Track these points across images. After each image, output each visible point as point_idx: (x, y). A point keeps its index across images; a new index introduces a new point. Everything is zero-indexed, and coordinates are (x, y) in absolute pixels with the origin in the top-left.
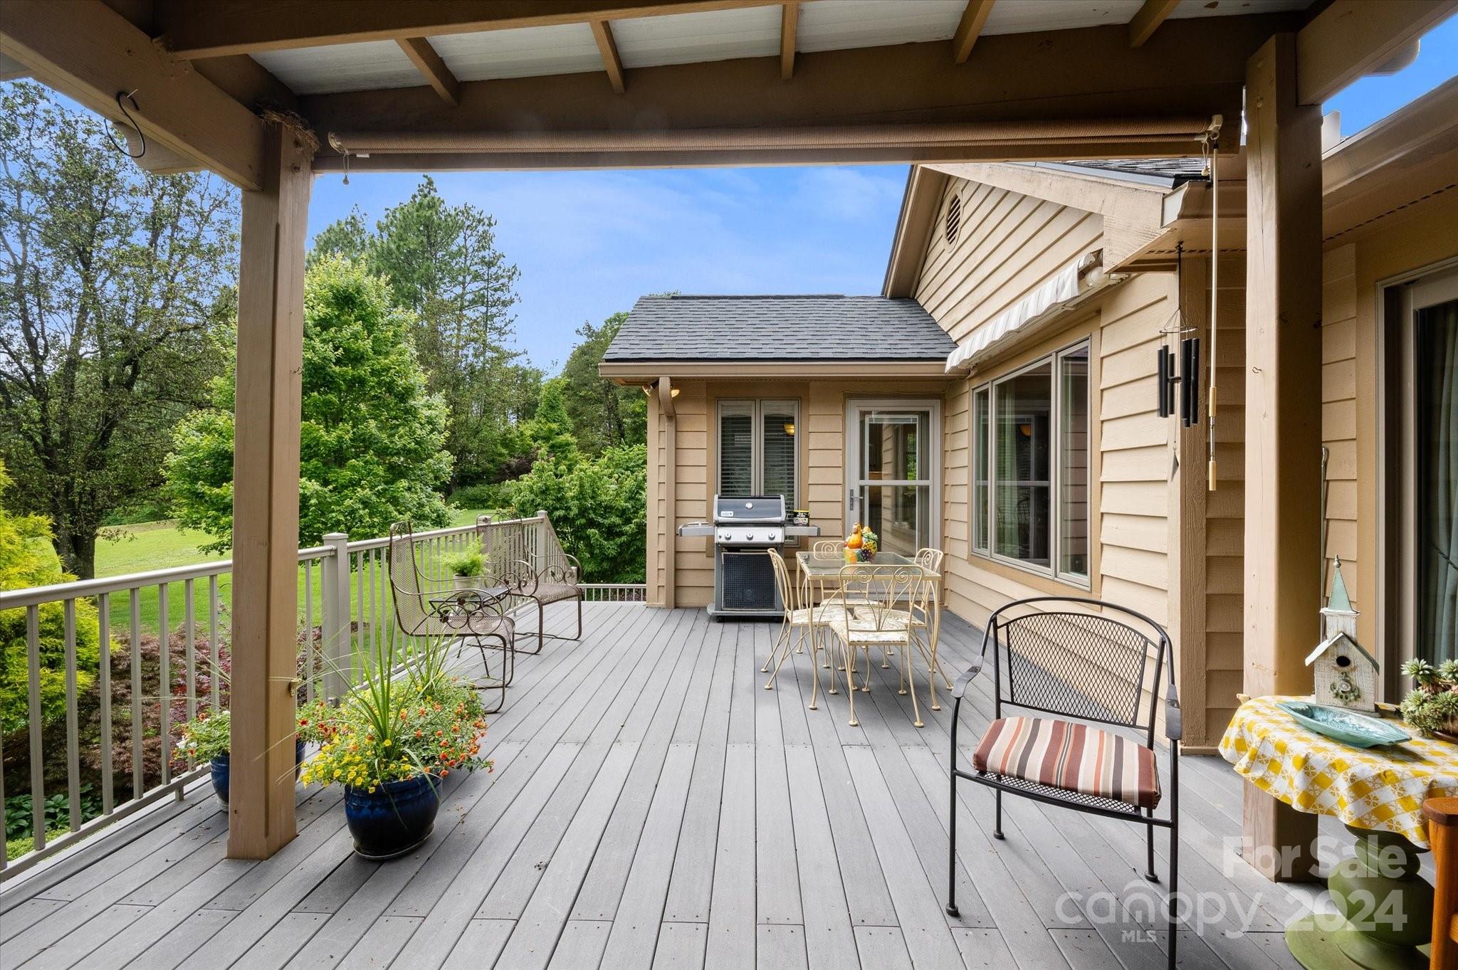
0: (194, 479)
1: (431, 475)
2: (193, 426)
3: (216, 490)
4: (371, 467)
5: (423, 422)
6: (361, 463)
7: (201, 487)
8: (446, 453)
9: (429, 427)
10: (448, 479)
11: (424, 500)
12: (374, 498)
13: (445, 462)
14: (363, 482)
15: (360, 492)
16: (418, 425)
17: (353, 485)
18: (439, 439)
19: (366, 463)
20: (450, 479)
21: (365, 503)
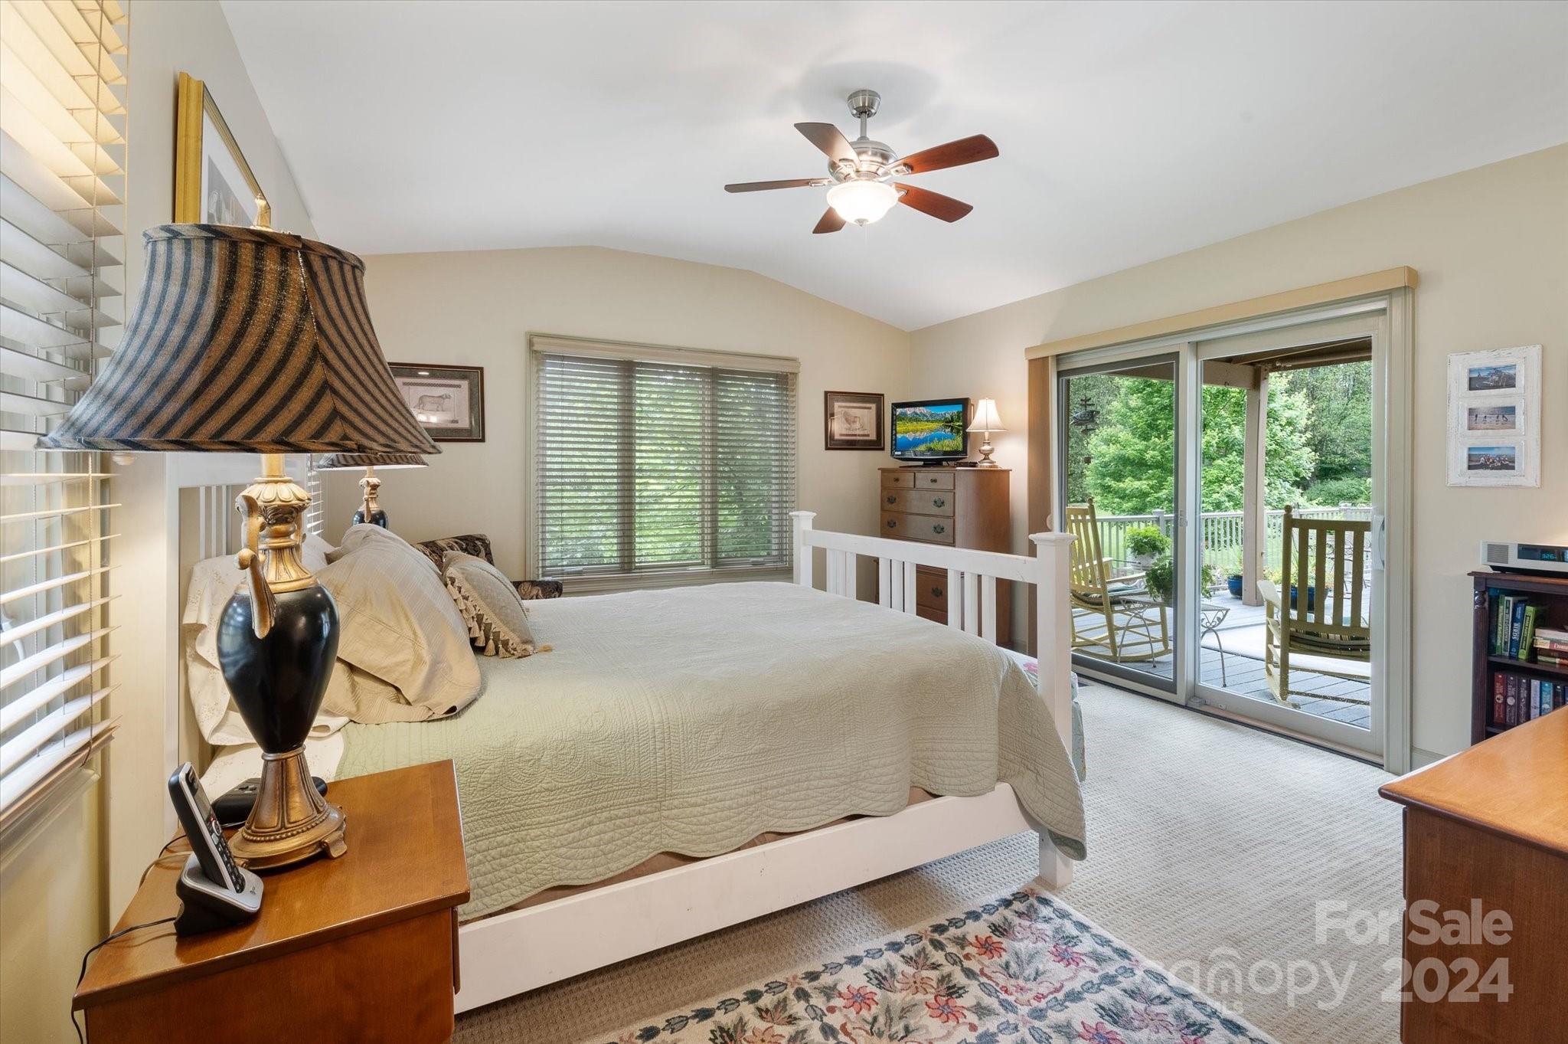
0: (1104, 476)
1: (1291, 471)
2: (1100, 437)
3: (1122, 485)
4: (1235, 466)
5: (1284, 424)
6: (1226, 464)
7: (1109, 481)
8: (1308, 449)
9: (1289, 429)
10: (1308, 475)
11: (1285, 495)
12: (1237, 493)
13: (1307, 460)
14: (1227, 479)
15: (1226, 488)
16: (1279, 428)
17: (1219, 481)
18: (1299, 439)
19: (1230, 462)
20: (1310, 475)
21: (1230, 497)
